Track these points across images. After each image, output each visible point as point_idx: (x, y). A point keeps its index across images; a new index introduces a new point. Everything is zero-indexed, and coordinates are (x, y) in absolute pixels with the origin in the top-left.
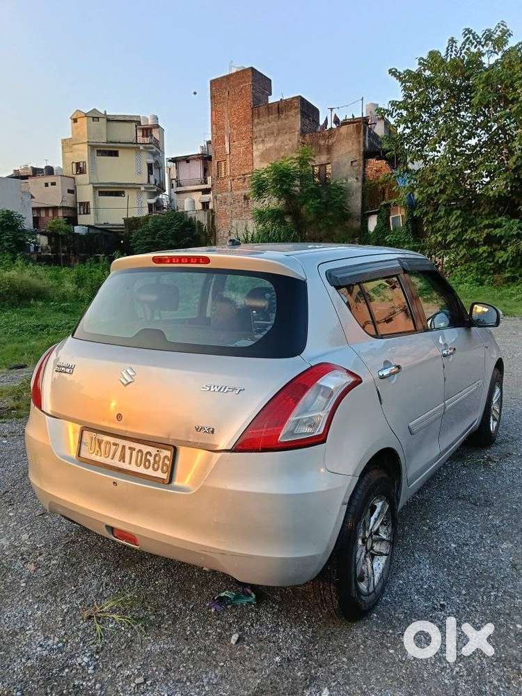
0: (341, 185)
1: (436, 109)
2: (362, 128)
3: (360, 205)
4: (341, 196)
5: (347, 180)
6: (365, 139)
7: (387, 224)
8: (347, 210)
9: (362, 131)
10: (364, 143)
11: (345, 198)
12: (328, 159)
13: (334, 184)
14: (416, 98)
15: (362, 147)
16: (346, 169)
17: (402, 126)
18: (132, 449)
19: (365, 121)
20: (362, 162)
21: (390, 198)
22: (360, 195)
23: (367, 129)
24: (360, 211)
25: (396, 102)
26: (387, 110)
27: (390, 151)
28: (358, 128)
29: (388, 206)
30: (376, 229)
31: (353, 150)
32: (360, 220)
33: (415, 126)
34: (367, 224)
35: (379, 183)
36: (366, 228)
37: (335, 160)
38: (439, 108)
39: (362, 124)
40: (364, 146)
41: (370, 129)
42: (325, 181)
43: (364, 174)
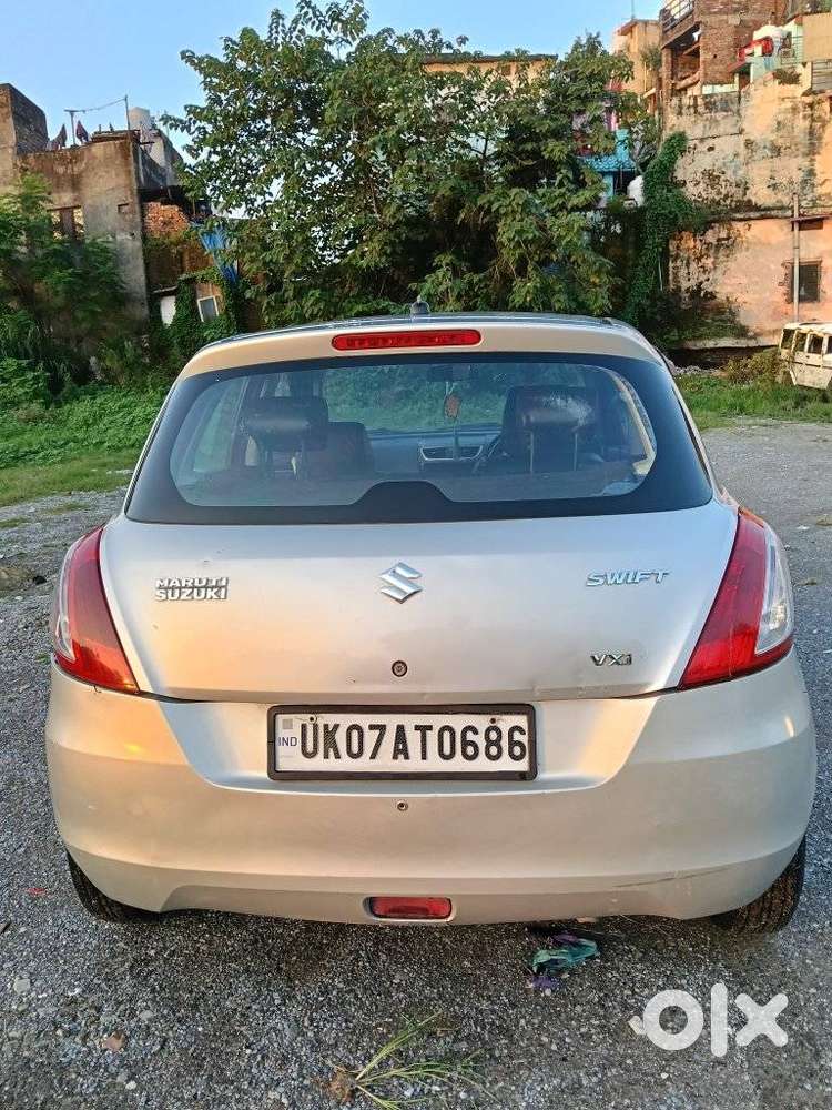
0: (105, 245)
1: (258, 126)
2: (131, 149)
3: (143, 278)
4: (110, 264)
5: (114, 237)
6: (137, 168)
7: (194, 312)
8: (122, 287)
9: (131, 153)
10: (137, 173)
11: (116, 266)
12: (75, 200)
13: (93, 243)
14: (228, 104)
15: (134, 180)
16: (111, 218)
17: (207, 149)
18: (424, 729)
19: (133, 136)
20: (137, 208)
21: (195, 268)
22: (141, 262)
23: (140, 151)
24: (144, 289)
25: (197, 107)
26: (181, 121)
27: (192, 189)
28: (124, 150)
29: (191, 281)
30: (176, 319)
31: (118, 186)
32: (146, 303)
33: (227, 151)
34: (159, 312)
35: (171, 243)
36: (159, 318)
37: (89, 202)
38: (262, 124)
39: (129, 143)
40: (138, 178)
41: (144, 152)
42: (75, 238)
43: (144, 228)
